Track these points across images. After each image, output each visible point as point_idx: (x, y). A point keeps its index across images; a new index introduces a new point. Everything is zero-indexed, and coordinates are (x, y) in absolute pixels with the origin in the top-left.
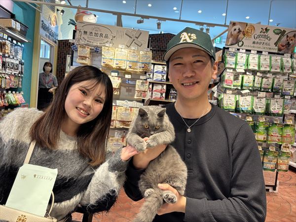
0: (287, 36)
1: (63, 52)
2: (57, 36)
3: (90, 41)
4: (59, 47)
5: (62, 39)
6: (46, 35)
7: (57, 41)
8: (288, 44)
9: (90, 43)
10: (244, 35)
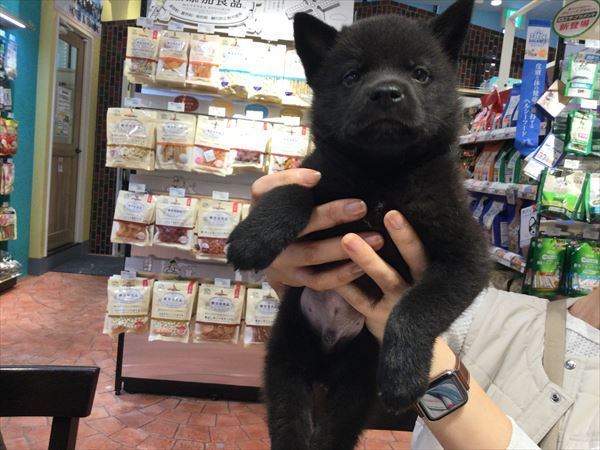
1: (114, 54)
2: (100, 11)
3: (189, 12)
4: (104, 39)
5: (110, 19)
6: (72, 10)
7: (99, 25)
9: (189, 18)
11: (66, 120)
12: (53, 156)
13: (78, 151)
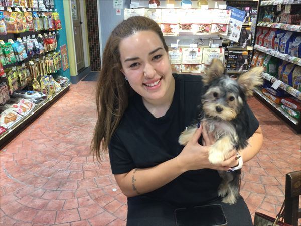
11: (74, 8)
12: (74, 27)
13: (81, 23)
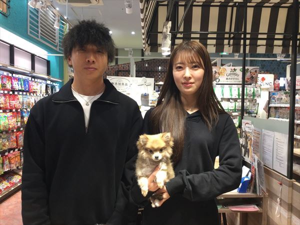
0: (251, 72)
8: (252, 77)
10: (219, 74)
